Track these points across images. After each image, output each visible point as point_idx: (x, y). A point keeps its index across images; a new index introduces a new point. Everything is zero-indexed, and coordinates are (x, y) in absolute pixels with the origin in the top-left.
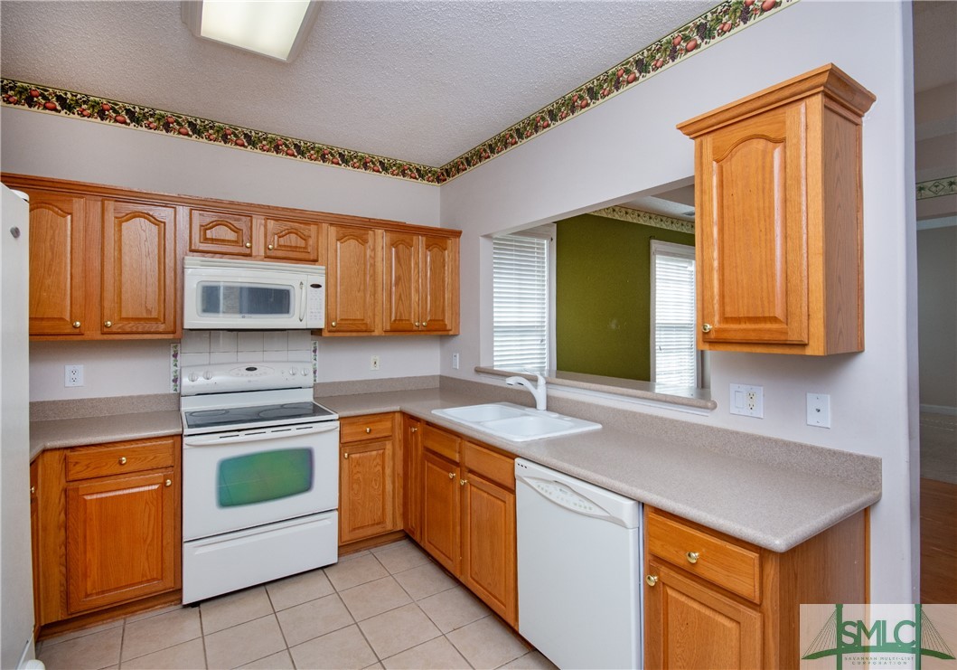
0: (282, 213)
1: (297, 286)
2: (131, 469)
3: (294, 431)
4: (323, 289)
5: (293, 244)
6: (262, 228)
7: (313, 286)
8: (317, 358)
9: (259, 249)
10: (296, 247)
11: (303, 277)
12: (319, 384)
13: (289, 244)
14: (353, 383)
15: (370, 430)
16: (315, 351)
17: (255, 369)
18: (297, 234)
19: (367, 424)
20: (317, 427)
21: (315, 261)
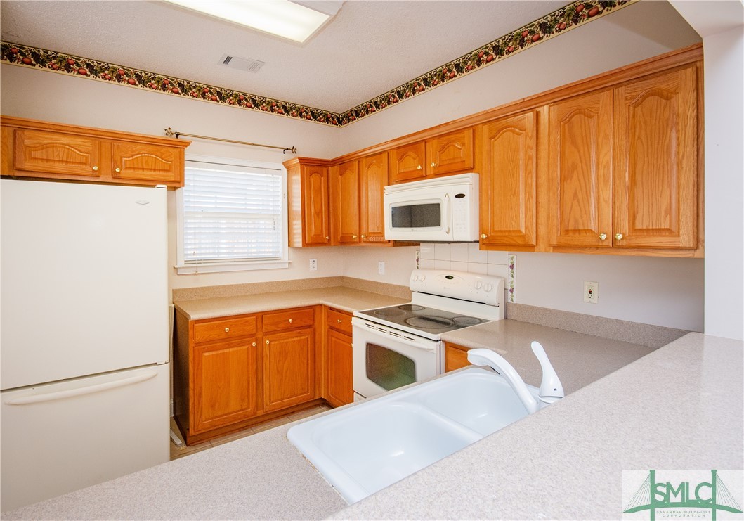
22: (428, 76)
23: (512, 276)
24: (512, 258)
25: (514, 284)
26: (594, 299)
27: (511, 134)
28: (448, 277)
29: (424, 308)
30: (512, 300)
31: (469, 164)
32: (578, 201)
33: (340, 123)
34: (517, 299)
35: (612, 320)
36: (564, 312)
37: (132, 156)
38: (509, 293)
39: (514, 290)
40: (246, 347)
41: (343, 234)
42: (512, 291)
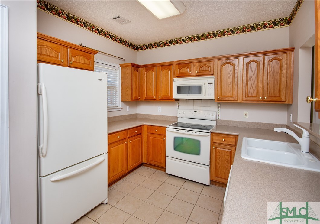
0: (201, 60)
1: (203, 84)
2: (157, 133)
3: (194, 133)
4: (213, 84)
5: (205, 70)
6: (195, 66)
7: (209, 84)
8: (220, 110)
9: (194, 73)
10: (205, 71)
11: (205, 81)
12: (220, 120)
13: (203, 70)
14: (235, 122)
15: (224, 140)
16: (219, 108)
17: (197, 112)
18: (206, 66)
19: (224, 137)
20: (202, 134)
21: (212, 74)
22: (185, 38)
23: (219, 111)
24: (219, 105)
25: (219, 113)
26: (247, 117)
27: (229, 65)
28: (195, 112)
29: (186, 124)
30: (219, 118)
31: (211, 73)
32: (252, 87)
33: (137, 50)
34: (221, 118)
35: (253, 123)
36: (237, 121)
37: (76, 56)
38: (218, 116)
39: (220, 116)
40: (123, 144)
41: (146, 96)
42: (218, 115)
